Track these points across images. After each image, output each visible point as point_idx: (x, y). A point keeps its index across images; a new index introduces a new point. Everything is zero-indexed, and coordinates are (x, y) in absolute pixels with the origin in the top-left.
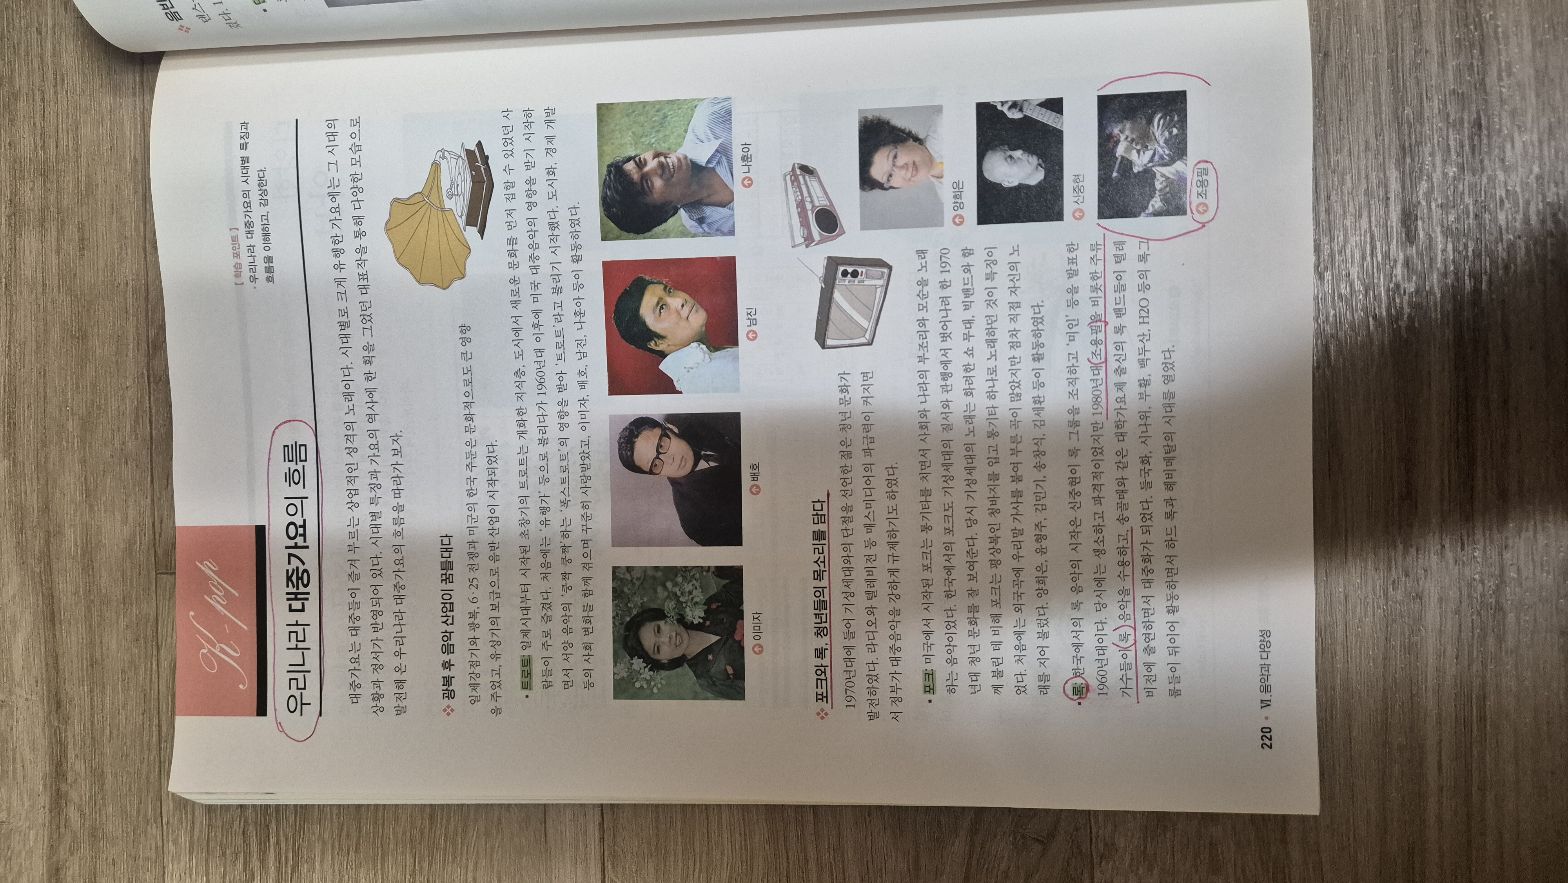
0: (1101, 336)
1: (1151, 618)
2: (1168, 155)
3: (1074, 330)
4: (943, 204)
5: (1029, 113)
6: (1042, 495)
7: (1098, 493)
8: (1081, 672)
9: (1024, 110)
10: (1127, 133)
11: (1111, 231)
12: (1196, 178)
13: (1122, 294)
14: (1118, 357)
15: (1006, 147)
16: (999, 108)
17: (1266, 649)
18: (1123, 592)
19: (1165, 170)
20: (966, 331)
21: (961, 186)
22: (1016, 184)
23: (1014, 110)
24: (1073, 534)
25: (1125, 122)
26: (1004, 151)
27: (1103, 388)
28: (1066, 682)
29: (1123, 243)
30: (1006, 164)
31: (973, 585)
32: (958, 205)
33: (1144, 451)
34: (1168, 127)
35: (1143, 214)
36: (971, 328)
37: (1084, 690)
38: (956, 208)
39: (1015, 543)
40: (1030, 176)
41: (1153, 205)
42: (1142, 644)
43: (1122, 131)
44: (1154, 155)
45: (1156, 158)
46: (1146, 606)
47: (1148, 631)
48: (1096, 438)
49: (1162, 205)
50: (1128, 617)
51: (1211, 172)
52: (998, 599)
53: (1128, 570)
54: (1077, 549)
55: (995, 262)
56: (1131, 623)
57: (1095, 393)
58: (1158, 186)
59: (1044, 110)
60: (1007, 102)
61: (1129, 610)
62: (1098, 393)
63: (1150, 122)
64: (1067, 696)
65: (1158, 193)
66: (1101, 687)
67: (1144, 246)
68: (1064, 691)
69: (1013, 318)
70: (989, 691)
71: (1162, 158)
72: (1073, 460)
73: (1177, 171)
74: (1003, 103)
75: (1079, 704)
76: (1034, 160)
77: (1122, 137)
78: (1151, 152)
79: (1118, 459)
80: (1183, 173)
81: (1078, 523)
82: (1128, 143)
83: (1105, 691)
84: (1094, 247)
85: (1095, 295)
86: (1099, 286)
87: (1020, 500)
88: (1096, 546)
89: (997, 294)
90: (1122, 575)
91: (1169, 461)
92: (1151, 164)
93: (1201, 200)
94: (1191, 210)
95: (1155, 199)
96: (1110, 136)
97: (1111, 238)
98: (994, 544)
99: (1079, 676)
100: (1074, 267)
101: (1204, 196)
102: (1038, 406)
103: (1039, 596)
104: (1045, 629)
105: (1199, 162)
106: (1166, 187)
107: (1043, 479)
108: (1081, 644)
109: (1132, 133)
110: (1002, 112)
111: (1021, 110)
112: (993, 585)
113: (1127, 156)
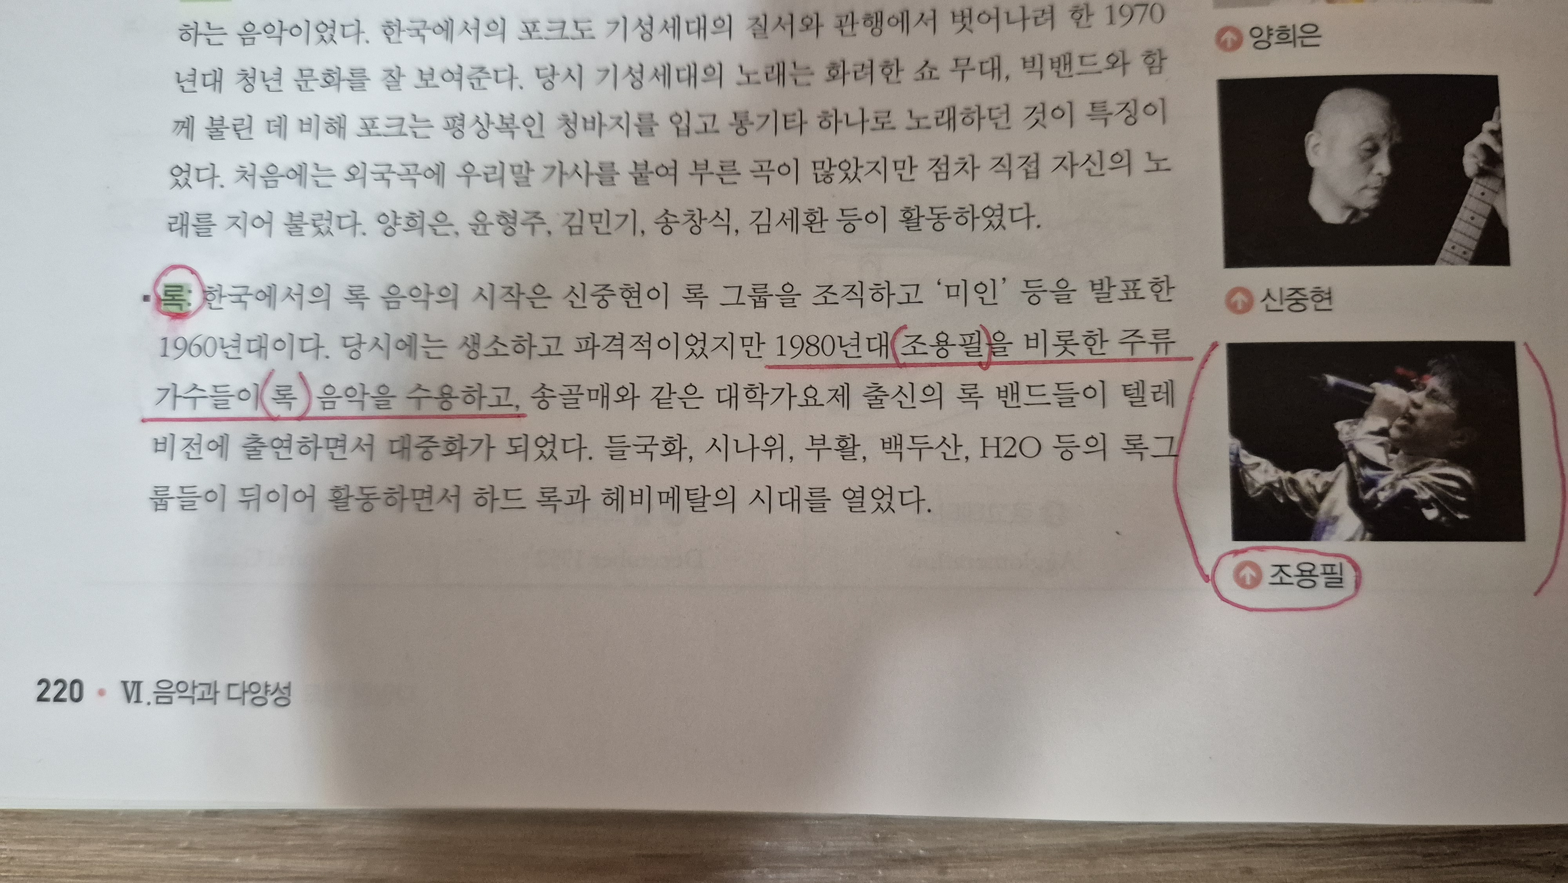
0: (957, 354)
1: (323, 454)
2: (1375, 498)
3: (973, 296)
4: (1268, 4)
5: (1475, 189)
6: (602, 227)
7: (603, 346)
8: (215, 304)
9: (1481, 181)
10: (1430, 407)
11: (1198, 374)
12: (1318, 560)
13: (1054, 400)
14: (907, 390)
15: (1397, 139)
16: (1487, 126)
17: (248, 697)
18: (383, 396)
19: (1339, 495)
20: (975, 63)
21: (1308, 41)
22: (1313, 160)
23: (1481, 157)
24: (514, 292)
25: (1453, 405)
26: (1388, 136)
27: (839, 357)
28: (193, 272)
29: (1171, 401)
30: (1359, 139)
31: (411, 78)
32: (1265, 36)
33: (695, 444)
34: (1442, 499)
35: (1237, 443)
36: (982, 73)
37: (174, 309)
38: (1257, 32)
39: (498, 171)
40: (1331, 192)
41: (1258, 464)
42: (267, 431)
43: (1432, 395)
44: (1376, 466)
45: (1369, 472)
46: (350, 443)
47: (295, 446)
48: (727, 343)
49: (1257, 485)
50: (327, 405)
51: (1336, 595)
52: (379, 131)
53: (431, 407)
54: (481, 298)
55: (1131, 120)
56: (316, 409)
57: (828, 341)
58: (1304, 476)
59: (1482, 222)
60: (1500, 142)
61: (343, 407)
62: (828, 348)
63: (1454, 458)
64: (164, 273)
65: (1286, 475)
66: (180, 344)
67: (1163, 447)
68: (174, 267)
69: (1002, 164)
70: (181, 110)
71: (1371, 483)
72: (677, 292)
73: (1336, 519)
74: (1497, 134)
75: (146, 298)
76: (1367, 200)
77: (1418, 396)
78: (1381, 459)
79: (678, 388)
80: (1332, 533)
81: (538, 303)
82: (1403, 410)
83: (171, 352)
84: (1162, 338)
85: (1052, 339)
86: (1070, 348)
87: (594, 180)
88: (485, 340)
89: (1057, 128)
90: (419, 393)
91: (672, 497)
92: (1353, 459)
93: (1268, 572)
94: (1244, 551)
95: (1271, 468)
96: (1423, 371)
97: (1183, 375)
98: (498, 123)
99: (206, 299)
100: (1116, 293)
101: (1277, 580)
102: (802, 219)
103: (381, 218)
104: (308, 230)
105: (1356, 567)
106: (1300, 494)
107: (638, 230)
108: (272, 304)
109: (1429, 418)
110: (1479, 131)
111: (1482, 173)
112: (408, 121)
113: (1375, 405)
